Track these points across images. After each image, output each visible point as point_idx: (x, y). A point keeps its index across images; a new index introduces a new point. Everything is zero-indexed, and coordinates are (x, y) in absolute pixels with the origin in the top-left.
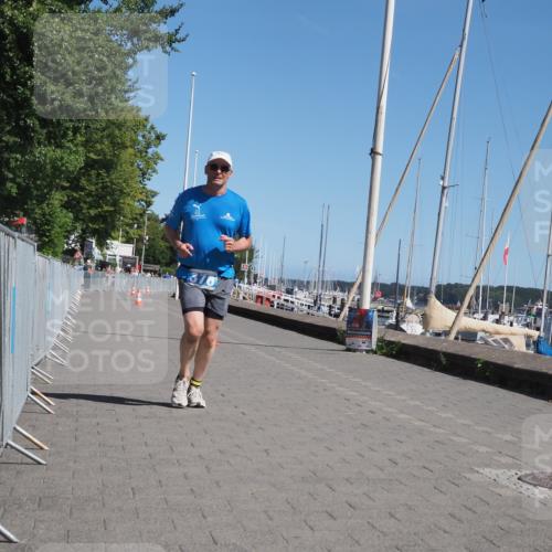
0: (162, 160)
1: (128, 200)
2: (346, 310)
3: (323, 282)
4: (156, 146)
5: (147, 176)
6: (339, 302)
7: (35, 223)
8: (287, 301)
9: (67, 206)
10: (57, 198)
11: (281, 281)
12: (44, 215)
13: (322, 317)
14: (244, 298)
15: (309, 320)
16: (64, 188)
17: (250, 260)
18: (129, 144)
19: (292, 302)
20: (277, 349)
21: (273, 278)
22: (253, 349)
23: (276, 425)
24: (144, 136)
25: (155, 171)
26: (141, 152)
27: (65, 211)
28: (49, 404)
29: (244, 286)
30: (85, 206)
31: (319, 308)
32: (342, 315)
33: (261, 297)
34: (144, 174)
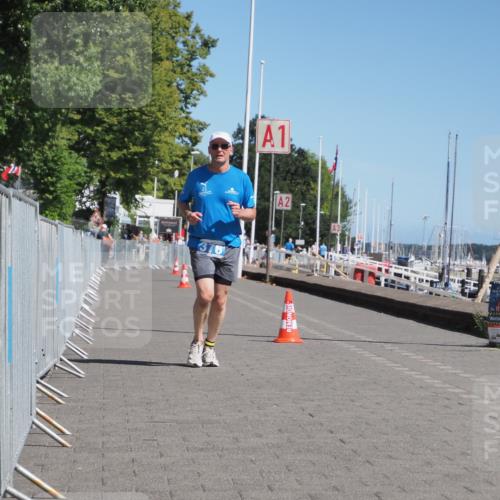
0: (212, 75)
1: (165, 136)
2: (487, 287)
3: (451, 246)
4: (204, 57)
5: (192, 100)
6: (475, 275)
7: (33, 174)
8: (399, 275)
9: (76, 147)
10: (64, 136)
11: (390, 247)
12: (45, 161)
13: (451, 298)
14: (336, 273)
15: (432, 303)
16: (73, 122)
17: (344, 217)
18: (163, 54)
19: (407, 278)
20: (388, 347)
21: (378, 243)
22: (352, 347)
23: (390, 457)
24: (185, 43)
25: (202, 93)
26: (181, 66)
27: (75, 155)
28: (62, 433)
29: (336, 255)
30: (104, 147)
31: (447, 285)
32: (481, 295)
33: (362, 272)
34: (187, 98)
